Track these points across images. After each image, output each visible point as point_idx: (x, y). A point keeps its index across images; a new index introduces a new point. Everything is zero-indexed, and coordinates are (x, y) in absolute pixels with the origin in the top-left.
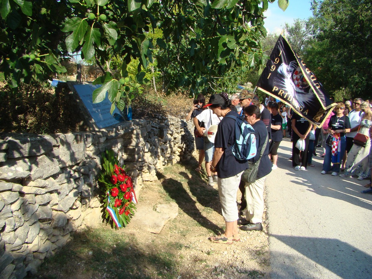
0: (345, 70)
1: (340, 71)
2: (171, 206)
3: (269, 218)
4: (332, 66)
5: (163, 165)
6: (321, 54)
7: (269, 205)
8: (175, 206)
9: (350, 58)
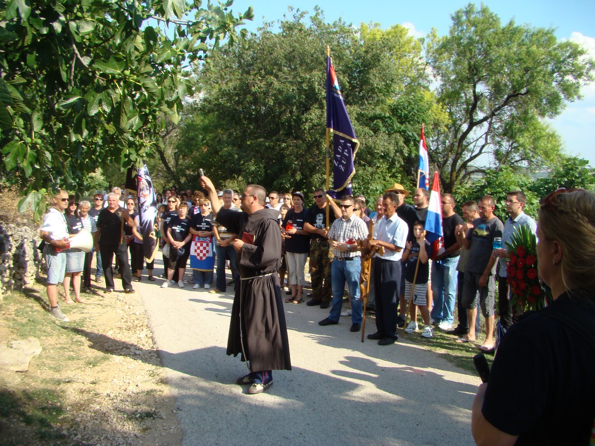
0: (237, 154)
1: (230, 154)
2: (30, 341)
3: (157, 343)
4: (221, 149)
5: (3, 293)
6: (206, 129)
7: (154, 329)
8: (35, 341)
9: (244, 138)
